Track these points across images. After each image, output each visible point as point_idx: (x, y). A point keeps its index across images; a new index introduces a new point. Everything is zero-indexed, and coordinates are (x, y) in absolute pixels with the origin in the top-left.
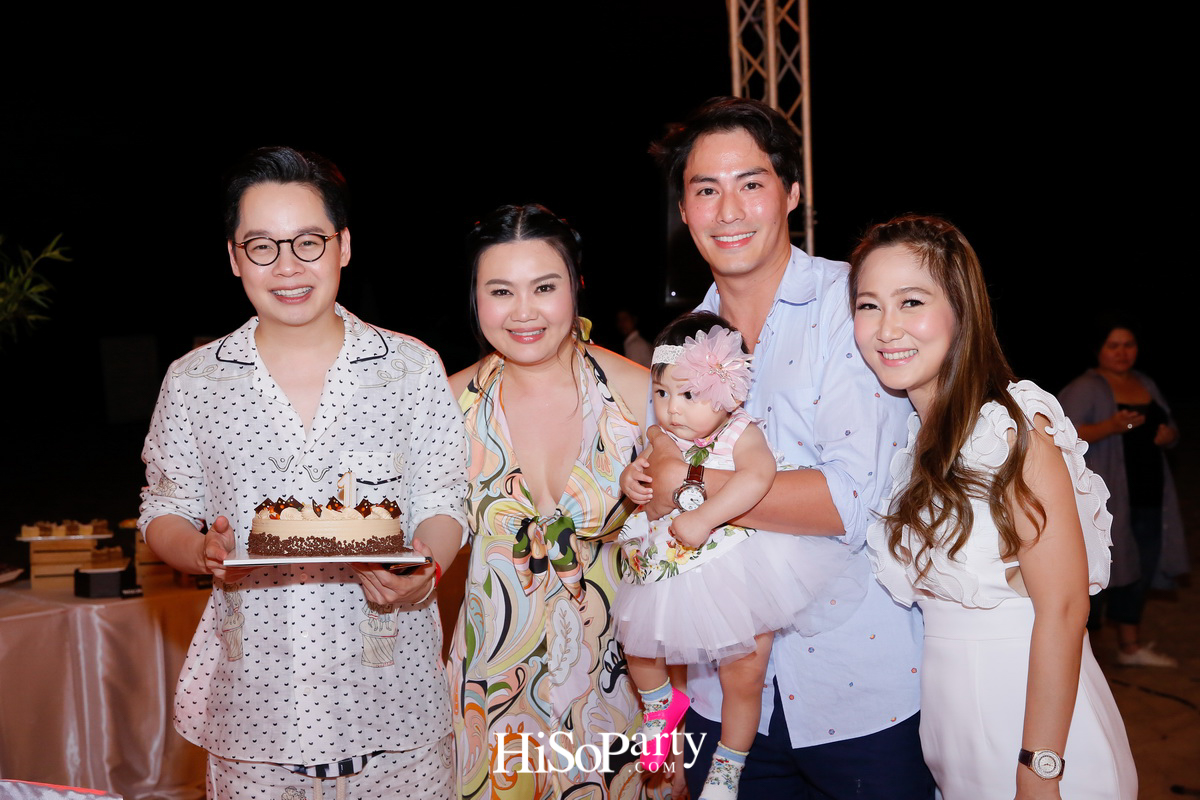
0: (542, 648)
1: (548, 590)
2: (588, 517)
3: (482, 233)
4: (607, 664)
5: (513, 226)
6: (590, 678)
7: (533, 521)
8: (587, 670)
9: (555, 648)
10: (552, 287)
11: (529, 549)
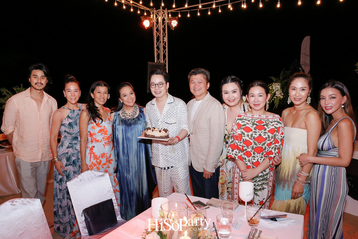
5: (228, 80)
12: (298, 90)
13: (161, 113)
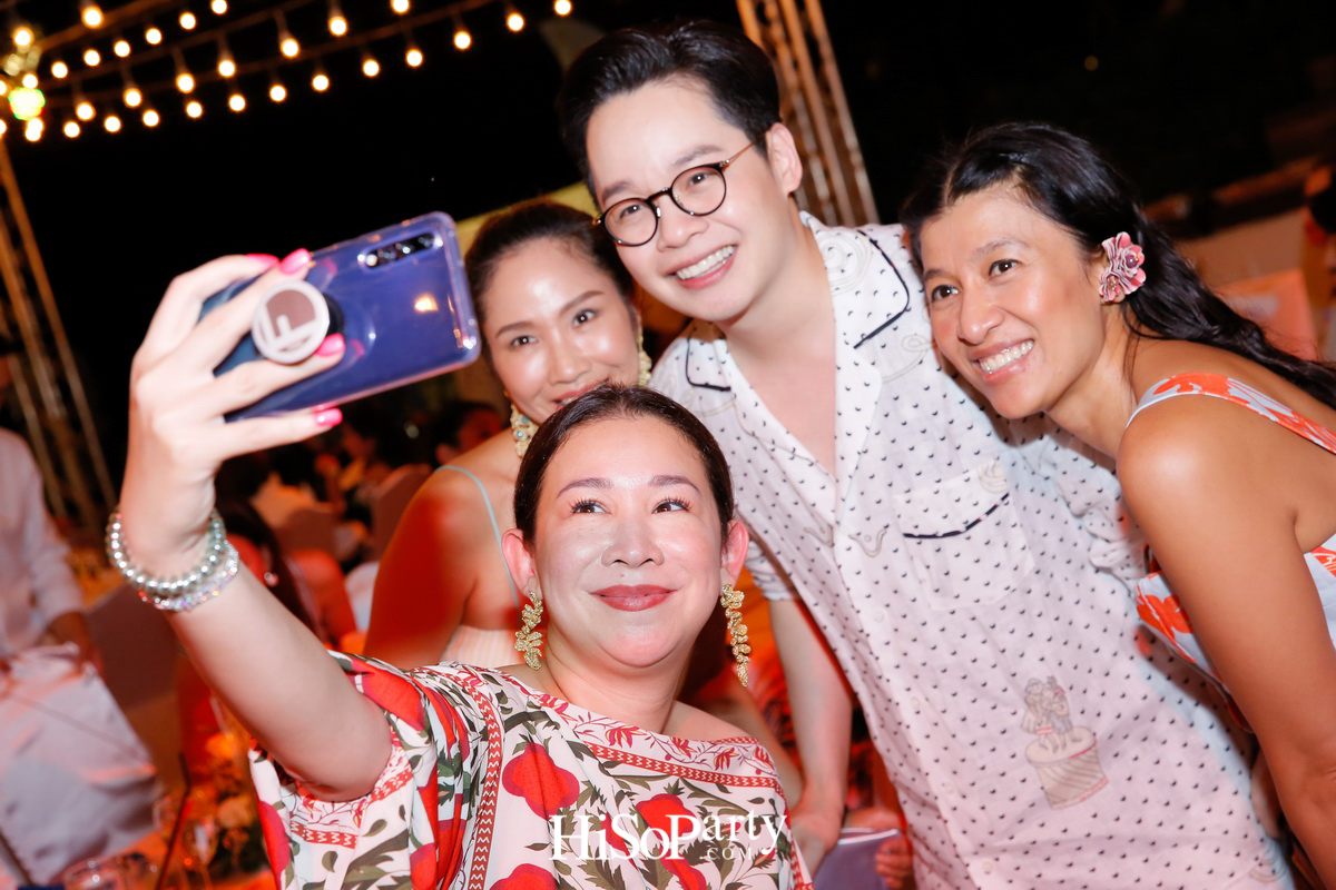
12: (556, 335)
13: (828, 457)
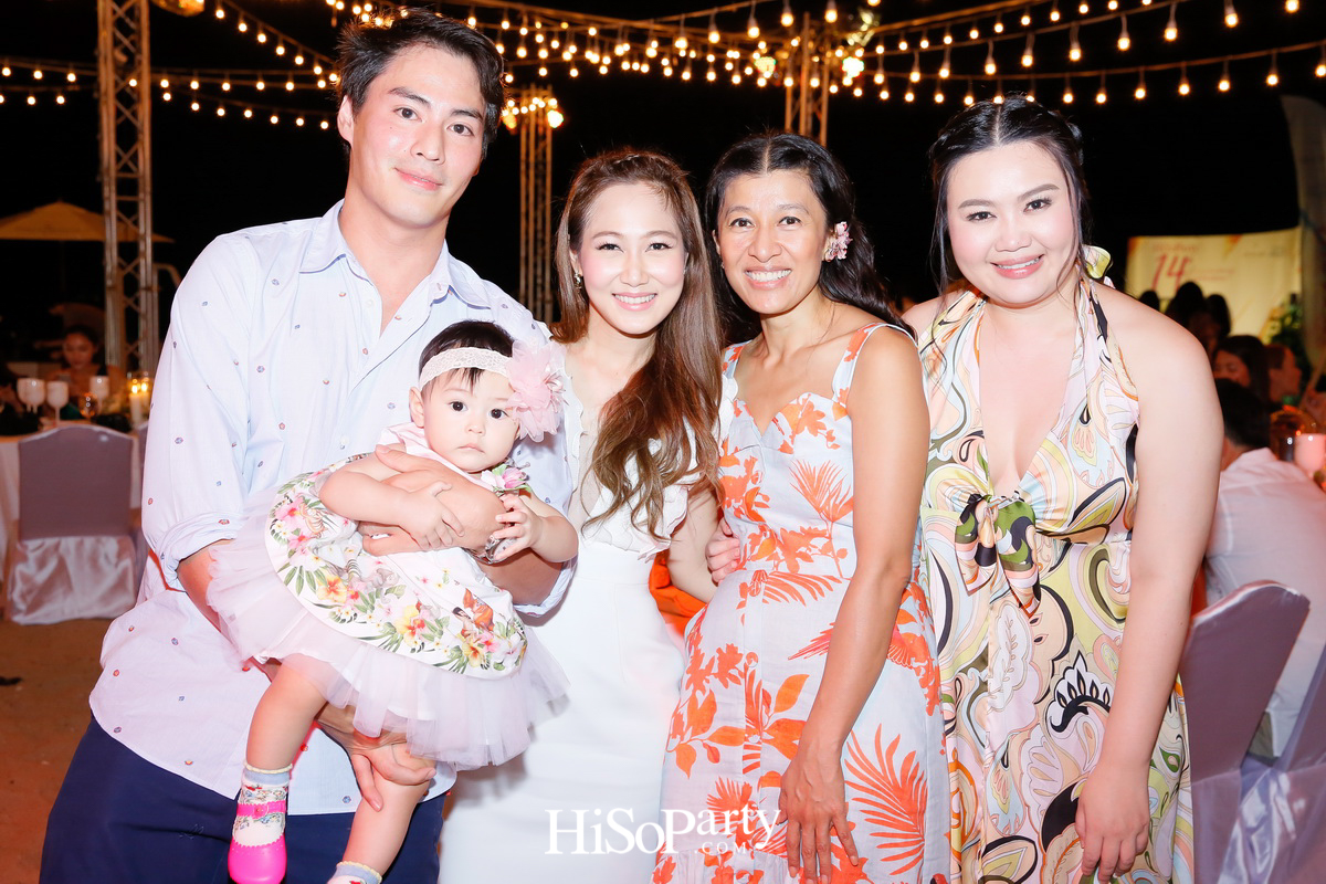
0: (982, 661)
1: (995, 589)
2: (1052, 506)
3: (950, 141)
4: (1060, 696)
5: (989, 129)
6: (1036, 709)
7: (983, 498)
8: (1034, 698)
9: (997, 662)
10: (1047, 202)
11: (975, 534)
